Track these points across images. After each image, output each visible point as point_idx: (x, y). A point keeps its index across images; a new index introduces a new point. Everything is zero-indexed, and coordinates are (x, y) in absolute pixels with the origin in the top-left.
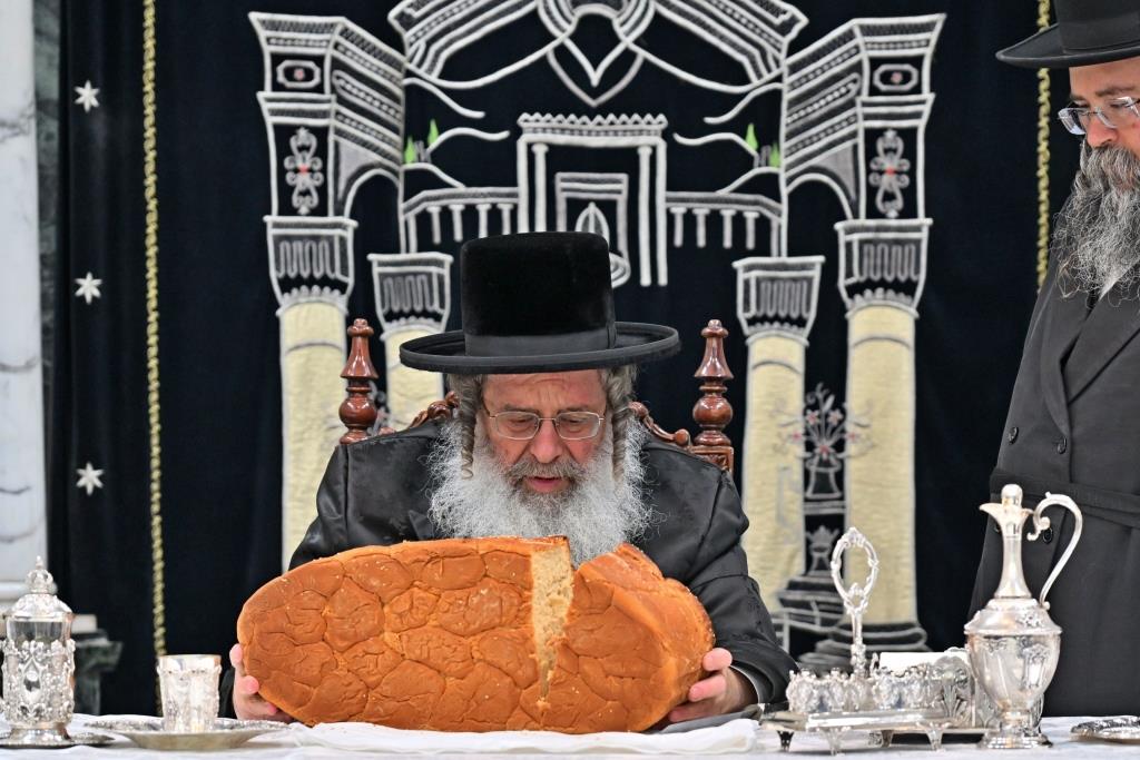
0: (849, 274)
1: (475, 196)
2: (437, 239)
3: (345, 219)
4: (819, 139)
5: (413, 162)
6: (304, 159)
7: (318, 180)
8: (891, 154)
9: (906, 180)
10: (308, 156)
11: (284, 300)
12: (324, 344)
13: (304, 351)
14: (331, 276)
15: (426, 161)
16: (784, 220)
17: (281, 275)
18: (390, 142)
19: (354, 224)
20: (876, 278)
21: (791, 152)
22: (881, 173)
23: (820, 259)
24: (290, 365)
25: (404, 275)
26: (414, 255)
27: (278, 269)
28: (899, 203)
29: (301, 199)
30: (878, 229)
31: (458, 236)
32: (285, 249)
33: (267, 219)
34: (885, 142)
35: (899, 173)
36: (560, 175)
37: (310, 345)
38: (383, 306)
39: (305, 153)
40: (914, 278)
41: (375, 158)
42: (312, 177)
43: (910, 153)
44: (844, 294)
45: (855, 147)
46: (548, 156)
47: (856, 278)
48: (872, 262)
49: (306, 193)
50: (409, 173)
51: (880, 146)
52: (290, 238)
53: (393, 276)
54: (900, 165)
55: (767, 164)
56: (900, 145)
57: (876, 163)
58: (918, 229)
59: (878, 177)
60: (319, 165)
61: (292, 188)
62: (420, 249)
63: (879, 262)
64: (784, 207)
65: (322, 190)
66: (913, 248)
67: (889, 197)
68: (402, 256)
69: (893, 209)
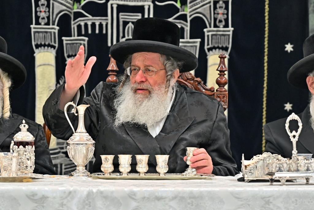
0: (208, 45)
1: (95, 20)
2: (83, 33)
3: (55, 27)
4: (199, 4)
5: (76, 9)
6: (43, 8)
7: (47, 14)
8: (221, 8)
9: (226, 16)
10: (44, 7)
11: (36, 51)
12: (48, 65)
13: (43, 67)
14: (51, 44)
15: (80, 9)
16: (188, 28)
17: (36, 43)
18: (69, 3)
19: (58, 28)
20: (216, 46)
21: (191, 7)
22: (218, 14)
23: (199, 40)
24: (38, 71)
25: (73, 44)
26: (76, 38)
27: (35, 41)
28: (223, 23)
29: (42, 20)
30: (217, 31)
31: (90, 32)
32: (37, 35)
33: (32, 26)
34: (219, 5)
35: (223, 14)
36: (121, 14)
37: (44, 65)
38: (67, 53)
39: (43, 6)
40: (228, 46)
41: (64, 8)
42: (45, 13)
43: (227, 8)
44: (206, 51)
45: (210, 6)
46: (117, 8)
47: (210, 46)
48: (215, 41)
49: (43, 18)
50: (75, 13)
51: (218, 6)
52: (38, 32)
53: (70, 44)
54: (224, 12)
55: (184, 11)
56: (224, 5)
57: (217, 11)
58: (229, 31)
60: (47, 10)
61: (39, 17)
62: (78, 36)
63: (217, 41)
64: (189, 24)
65: (48, 18)
66: (228, 37)
67: (220, 21)
68: (72, 38)
69: (222, 25)
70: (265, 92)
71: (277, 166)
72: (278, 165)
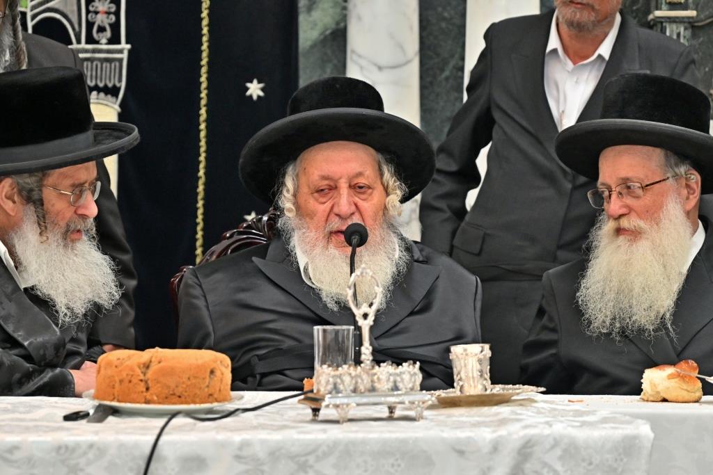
9: (113, 18)
20: (92, 84)
22: (96, 13)
28: (108, 34)
30: (94, 51)
35: (108, 13)
40: (118, 85)
48: (90, 73)
54: (109, 8)
57: (93, 6)
58: (121, 51)
59: (94, 16)
63: (94, 73)
66: (117, 64)
67: (101, 29)
69: (104, 38)
70: (201, 188)
71: (329, 381)
72: (331, 380)
